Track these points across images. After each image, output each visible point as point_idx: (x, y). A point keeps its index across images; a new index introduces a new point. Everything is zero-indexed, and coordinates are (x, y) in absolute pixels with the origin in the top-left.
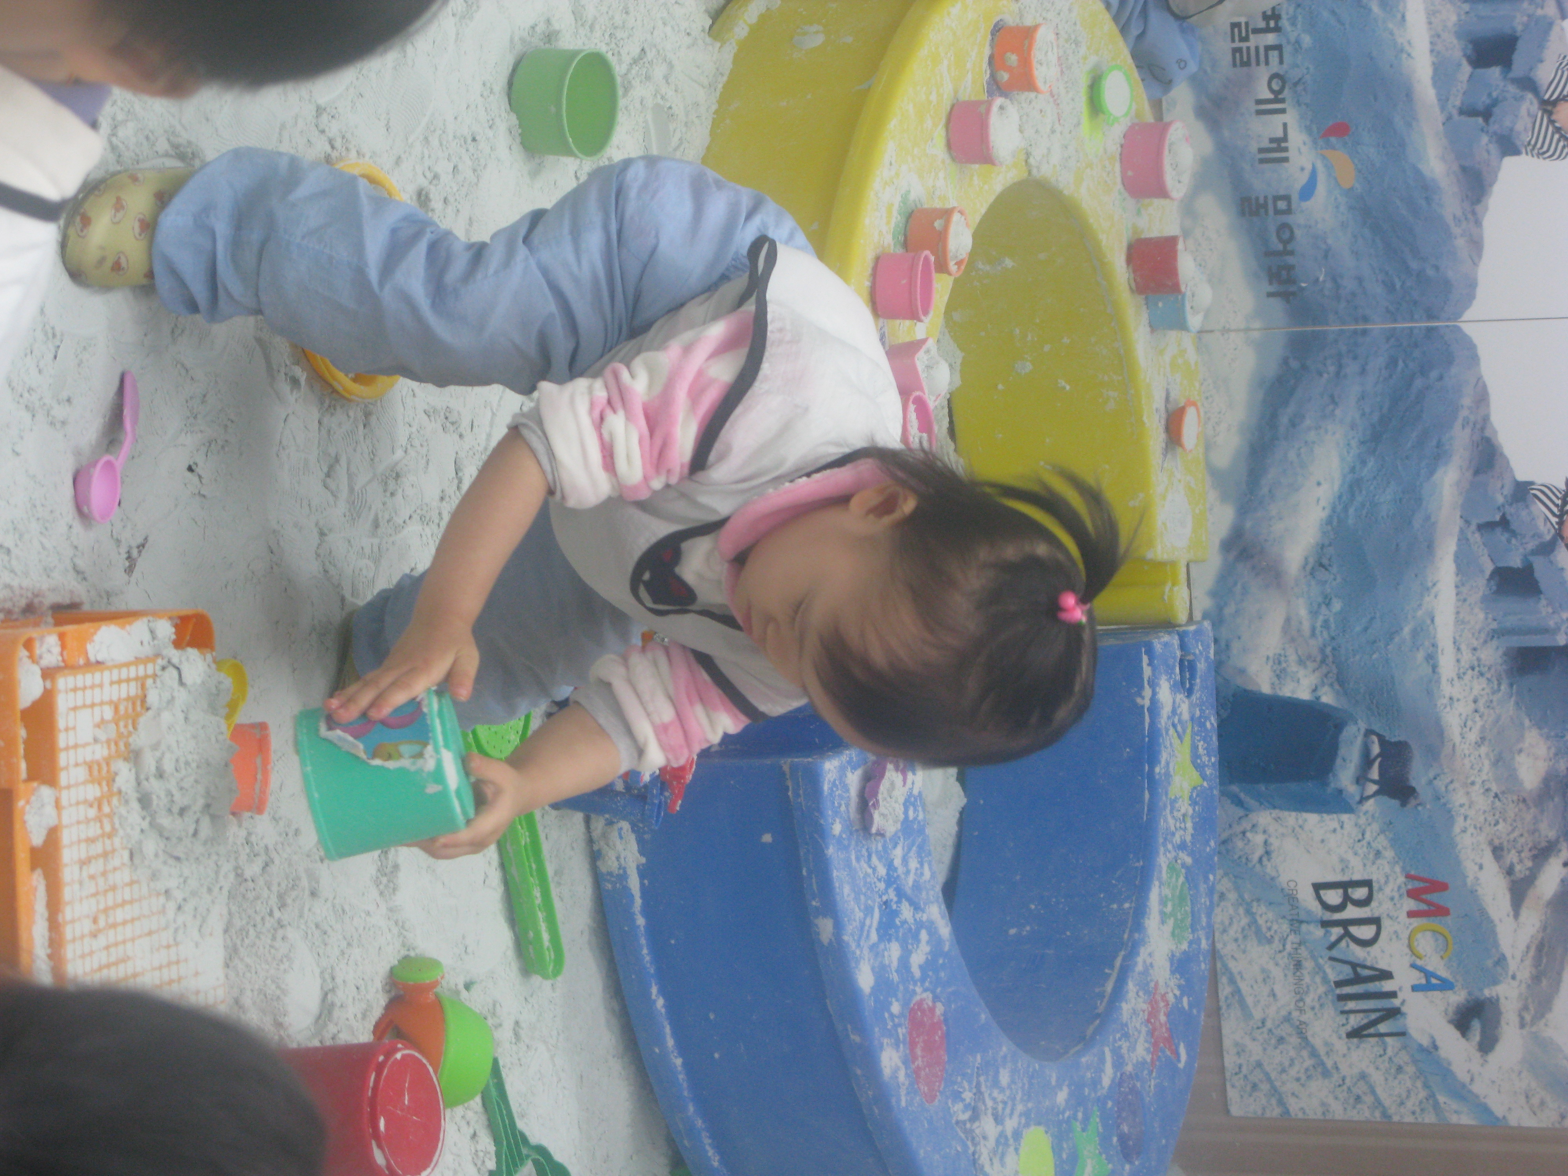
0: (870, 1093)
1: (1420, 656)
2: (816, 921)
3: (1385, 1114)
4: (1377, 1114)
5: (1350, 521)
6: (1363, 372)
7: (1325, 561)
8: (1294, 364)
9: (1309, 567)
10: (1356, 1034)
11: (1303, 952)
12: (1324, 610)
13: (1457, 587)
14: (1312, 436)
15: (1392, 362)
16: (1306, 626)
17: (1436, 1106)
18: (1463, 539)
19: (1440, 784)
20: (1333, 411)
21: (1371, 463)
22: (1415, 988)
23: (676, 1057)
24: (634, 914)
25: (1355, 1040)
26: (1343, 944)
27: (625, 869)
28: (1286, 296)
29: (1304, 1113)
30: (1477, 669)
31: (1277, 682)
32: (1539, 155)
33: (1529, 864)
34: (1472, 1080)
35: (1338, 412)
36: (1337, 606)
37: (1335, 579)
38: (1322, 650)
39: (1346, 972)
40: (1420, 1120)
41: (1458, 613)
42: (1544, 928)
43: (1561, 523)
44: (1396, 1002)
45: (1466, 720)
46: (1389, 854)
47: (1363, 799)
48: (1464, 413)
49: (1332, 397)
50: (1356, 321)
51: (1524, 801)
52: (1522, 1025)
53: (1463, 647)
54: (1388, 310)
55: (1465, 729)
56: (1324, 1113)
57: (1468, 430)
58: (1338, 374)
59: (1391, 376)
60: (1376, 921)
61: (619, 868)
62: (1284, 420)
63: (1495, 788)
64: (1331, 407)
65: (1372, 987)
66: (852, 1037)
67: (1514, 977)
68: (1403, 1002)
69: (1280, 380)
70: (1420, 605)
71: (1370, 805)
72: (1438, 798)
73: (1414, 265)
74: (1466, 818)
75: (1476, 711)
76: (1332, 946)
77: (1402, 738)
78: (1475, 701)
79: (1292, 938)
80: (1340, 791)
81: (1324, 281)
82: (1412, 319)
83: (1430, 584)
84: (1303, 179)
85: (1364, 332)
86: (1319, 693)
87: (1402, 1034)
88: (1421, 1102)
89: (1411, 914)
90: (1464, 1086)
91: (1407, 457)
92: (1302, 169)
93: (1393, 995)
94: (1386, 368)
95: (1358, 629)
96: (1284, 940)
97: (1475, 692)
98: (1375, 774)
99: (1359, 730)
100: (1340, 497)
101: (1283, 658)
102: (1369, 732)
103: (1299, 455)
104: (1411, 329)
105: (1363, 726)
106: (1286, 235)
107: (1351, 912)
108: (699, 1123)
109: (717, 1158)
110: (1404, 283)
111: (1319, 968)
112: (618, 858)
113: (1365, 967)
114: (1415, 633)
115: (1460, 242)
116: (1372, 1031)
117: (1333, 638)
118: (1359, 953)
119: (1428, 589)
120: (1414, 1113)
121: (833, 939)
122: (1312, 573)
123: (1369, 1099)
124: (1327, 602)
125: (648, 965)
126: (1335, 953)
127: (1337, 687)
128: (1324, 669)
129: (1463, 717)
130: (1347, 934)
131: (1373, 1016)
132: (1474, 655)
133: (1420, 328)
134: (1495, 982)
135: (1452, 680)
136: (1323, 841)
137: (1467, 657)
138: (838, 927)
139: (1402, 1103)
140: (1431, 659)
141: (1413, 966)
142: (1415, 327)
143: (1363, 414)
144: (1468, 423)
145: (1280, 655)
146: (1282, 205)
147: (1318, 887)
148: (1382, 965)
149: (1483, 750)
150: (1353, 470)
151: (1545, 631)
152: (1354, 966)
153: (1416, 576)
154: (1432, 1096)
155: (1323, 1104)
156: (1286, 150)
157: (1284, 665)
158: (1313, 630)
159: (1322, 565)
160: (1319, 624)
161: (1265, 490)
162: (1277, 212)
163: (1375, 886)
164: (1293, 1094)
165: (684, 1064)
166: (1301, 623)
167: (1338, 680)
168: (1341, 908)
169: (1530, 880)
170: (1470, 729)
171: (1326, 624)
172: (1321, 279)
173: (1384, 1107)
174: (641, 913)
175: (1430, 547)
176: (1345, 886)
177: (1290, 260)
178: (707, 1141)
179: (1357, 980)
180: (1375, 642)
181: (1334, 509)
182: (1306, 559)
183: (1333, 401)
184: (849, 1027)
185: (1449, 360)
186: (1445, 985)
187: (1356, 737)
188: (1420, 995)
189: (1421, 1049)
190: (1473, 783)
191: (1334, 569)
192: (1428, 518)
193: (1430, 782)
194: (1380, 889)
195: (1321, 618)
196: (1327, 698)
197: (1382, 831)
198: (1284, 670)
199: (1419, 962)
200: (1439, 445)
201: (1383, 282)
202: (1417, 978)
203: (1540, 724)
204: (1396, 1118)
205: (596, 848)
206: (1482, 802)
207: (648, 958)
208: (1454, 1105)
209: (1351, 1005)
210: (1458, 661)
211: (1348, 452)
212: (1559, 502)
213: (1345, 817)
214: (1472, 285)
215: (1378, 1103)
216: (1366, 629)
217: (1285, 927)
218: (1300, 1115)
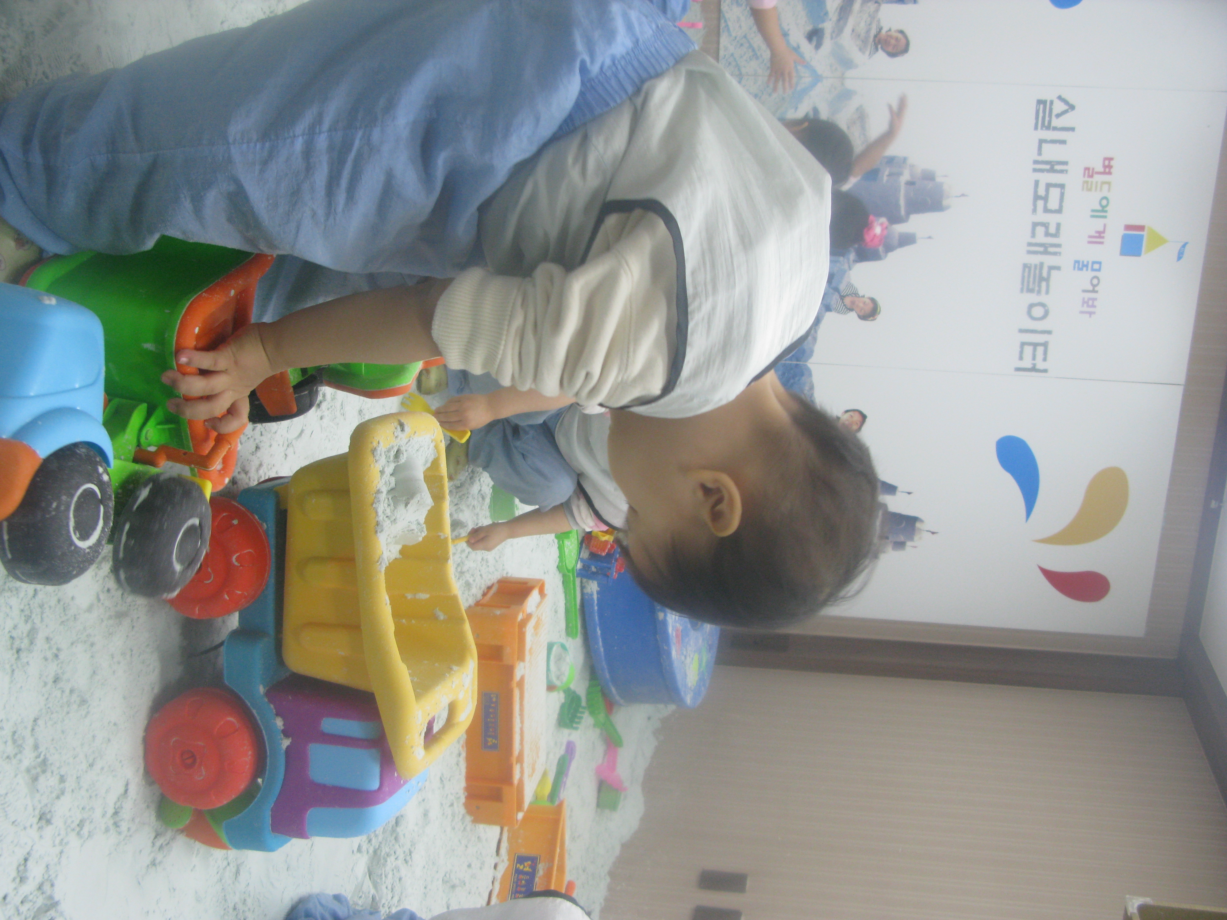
32: (838, 312)
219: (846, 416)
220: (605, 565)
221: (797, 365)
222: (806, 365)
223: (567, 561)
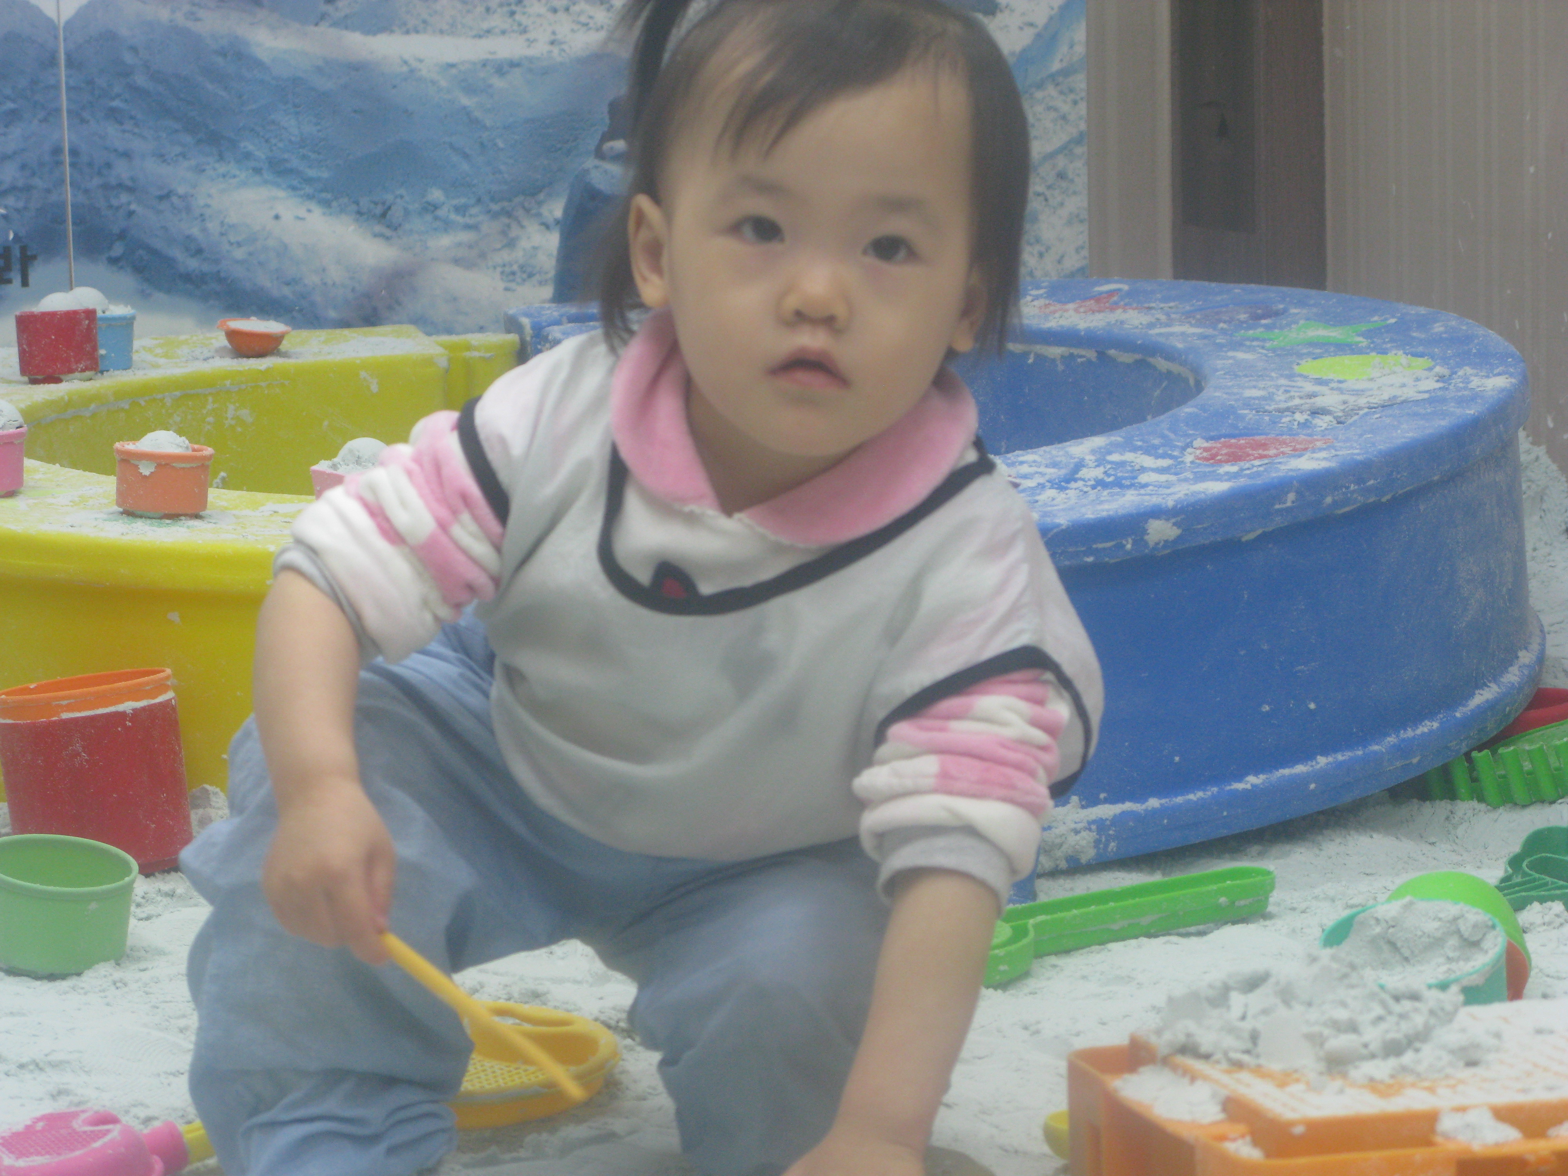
0: (1352, 487)
1: (498, 83)
2: (1151, 544)
3: (1078, 140)
4: (1079, 150)
5: (325, 175)
6: (127, 155)
7: (379, 210)
8: (118, 249)
9: (388, 232)
12: (440, 213)
13: (407, 32)
14: (213, 226)
15: (113, 114)
16: (465, 237)
17: (1066, 72)
18: (345, 23)
20: (180, 197)
21: (247, 145)
23: (1317, 763)
24: (1146, 810)
27: (1090, 823)
29: (1082, 248)
30: (513, 8)
31: (537, 277)
34: (1031, 25)
35: (181, 190)
36: (436, 195)
37: (402, 197)
38: (495, 215)
40: (1083, 94)
41: (442, 32)
45: (579, 23)
48: (180, 19)
49: (161, 198)
50: (59, 163)
53: (485, 26)
54: (45, 120)
55: (591, 25)
56: (1081, 221)
57: (202, 13)
58: (130, 190)
59: (132, 118)
61: (1090, 830)
62: (193, 264)
64: (175, 199)
66: (1289, 504)
69: (139, 269)
70: (433, 82)
75: (567, 9)
77: (606, 109)
78: (555, 11)
81: (6, 207)
82: (56, 87)
83: (405, 69)
85: (74, 152)
86: (550, 220)
88: (1061, 93)
90: (1039, 36)
91: (240, 97)
94: (121, 124)
95: (465, 167)
97: (543, 10)
99: (596, 167)
100: (294, 188)
101: (507, 269)
102: (600, 154)
103: (239, 244)
104: (69, 89)
105: (590, 162)
108: (1391, 739)
109: (1427, 723)
110: (7, 98)
112: (1077, 832)
114: (470, 90)
117: (479, 201)
119: (412, 71)
120: (1075, 103)
121: (1174, 520)
122: (395, 228)
123: (1061, 162)
124: (432, 208)
125: (1209, 793)
127: (541, 196)
128: (520, 213)
129: (576, 27)
132: (494, 12)
133: (68, 76)
135: (528, 40)
137: (497, 21)
138: (1157, 513)
139: (1064, 118)
140: (503, 68)
142: (67, 83)
143: (183, 155)
144: (192, 13)
145: (502, 273)
150: (257, 171)
153: (395, 87)
154: (1053, 77)
155: (1069, 223)
157: (515, 268)
158: (468, 227)
159: (384, 215)
160: (459, 219)
161: (287, 291)
164: (1059, 262)
165: (1324, 753)
166: (460, 244)
167: (533, 195)
170: (591, 17)
171: (461, 210)
173: (1069, 142)
174: (1143, 803)
175: (357, 67)
178: (1409, 733)
180: (482, 144)
181: (310, 197)
182: (375, 235)
183: (166, 196)
184: (1277, 507)
185: (110, 37)
187: (606, 172)
191: (389, 197)
192: (319, 70)
195: (453, 216)
196: (556, 209)
198: (522, 267)
200: (222, 53)
201: (6, 126)
204: (1083, 126)
205: (1063, 865)
207: (1200, 794)
208: (1063, 49)
210: (503, 32)
211: (235, 177)
215: (1065, 149)
216: (466, 156)
218: (1085, 253)
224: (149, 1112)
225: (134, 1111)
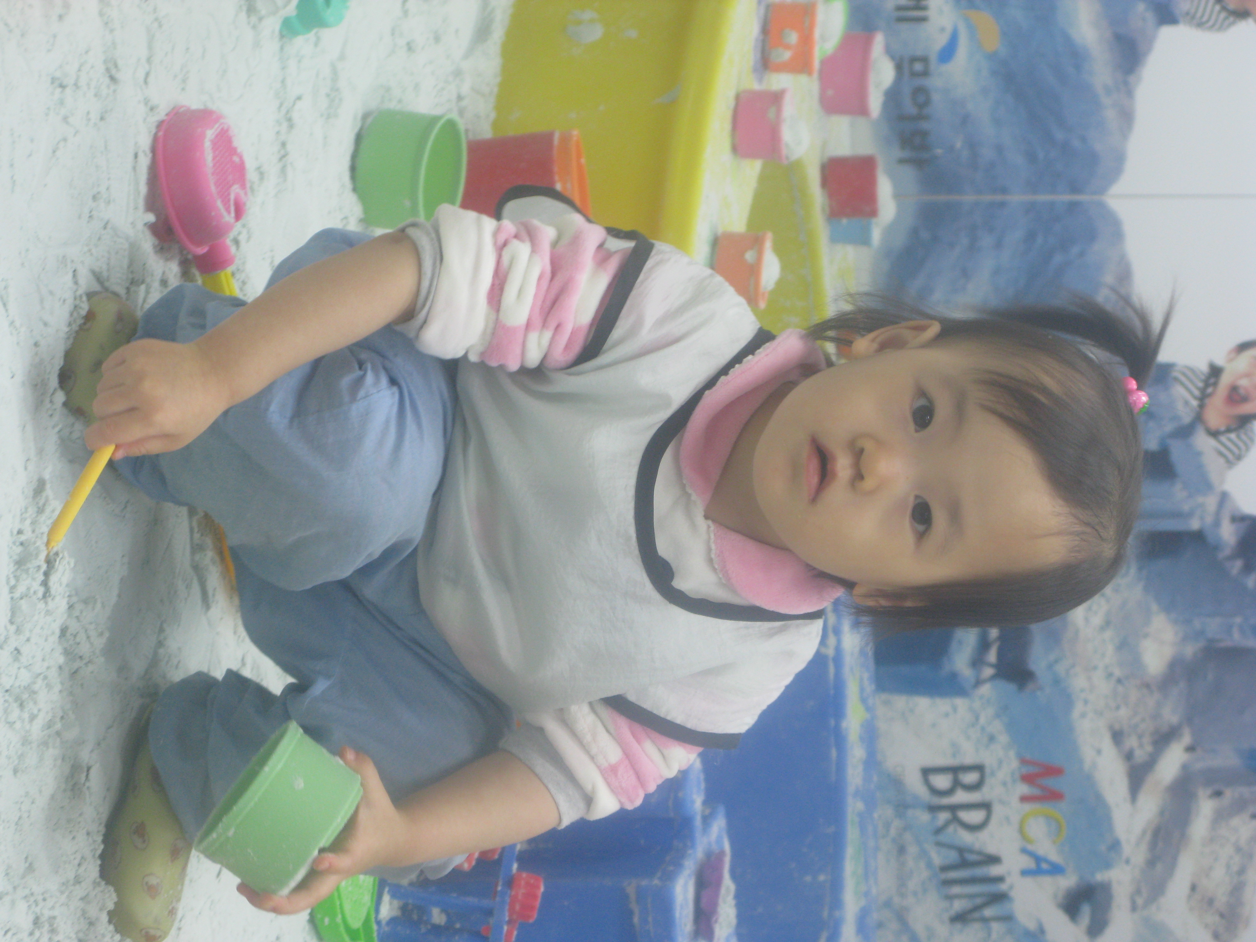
6: (999, 245)
10: (960, 918)
11: (908, 837)
15: (1031, 237)
19: (1060, 669)
22: (1025, 873)
25: (958, 926)
26: (951, 829)
28: (918, 163)
32: (1200, 25)
33: (1149, 748)
39: (953, 856)
42: (1162, 813)
43: (1202, 406)
44: (1003, 887)
46: (1003, 739)
47: (978, 683)
51: (1147, 686)
52: (1134, 908)
60: (986, 806)
63: (1117, 672)
65: (979, 872)
67: (1127, 862)
68: (1011, 887)
71: (986, 689)
72: (1057, 681)
73: (1059, 135)
74: (1086, 702)
76: (939, 831)
79: (897, 824)
80: (954, 676)
84: (942, 41)
85: (1002, 205)
87: (1008, 918)
89: (1024, 799)
92: (943, 29)
93: (1000, 879)
96: (887, 826)
98: (992, 656)
106: (921, 99)
107: (961, 797)
111: (923, 854)
113: (971, 851)
115: (1110, 114)
116: (976, 915)
118: (966, 838)
126: (942, 838)
130: (956, 820)
131: (979, 901)
134: (1108, 865)
136: (934, 725)
141: (1024, 851)
146: (918, 67)
147: (926, 772)
148: (991, 849)
149: (1108, 634)
151: (1178, 515)
152: (961, 850)
156: (924, 8)
162: (914, 74)
163: (988, 771)
168: (949, 792)
169: (1149, 765)
172: (959, 145)
176: (955, 770)
177: (925, 125)
179: (964, 864)
185: (1091, 236)
186: (1056, 870)
188: (1029, 882)
189: (1028, 934)
190: (1095, 668)
193: (1050, 667)
194: (993, 774)
197: (997, 716)
199: (1030, 847)
202: (1027, 862)
203: (1168, 608)
206: (1103, 687)
209: (956, 890)
212: (1201, 385)
213: (960, 702)
214: (1119, 159)
217: (888, 812)
219: (1244, 361)
220: (472, 900)
221: (1073, 207)
222: (1102, 206)
223: (347, 908)
224: (243, 243)
225: (244, 232)
